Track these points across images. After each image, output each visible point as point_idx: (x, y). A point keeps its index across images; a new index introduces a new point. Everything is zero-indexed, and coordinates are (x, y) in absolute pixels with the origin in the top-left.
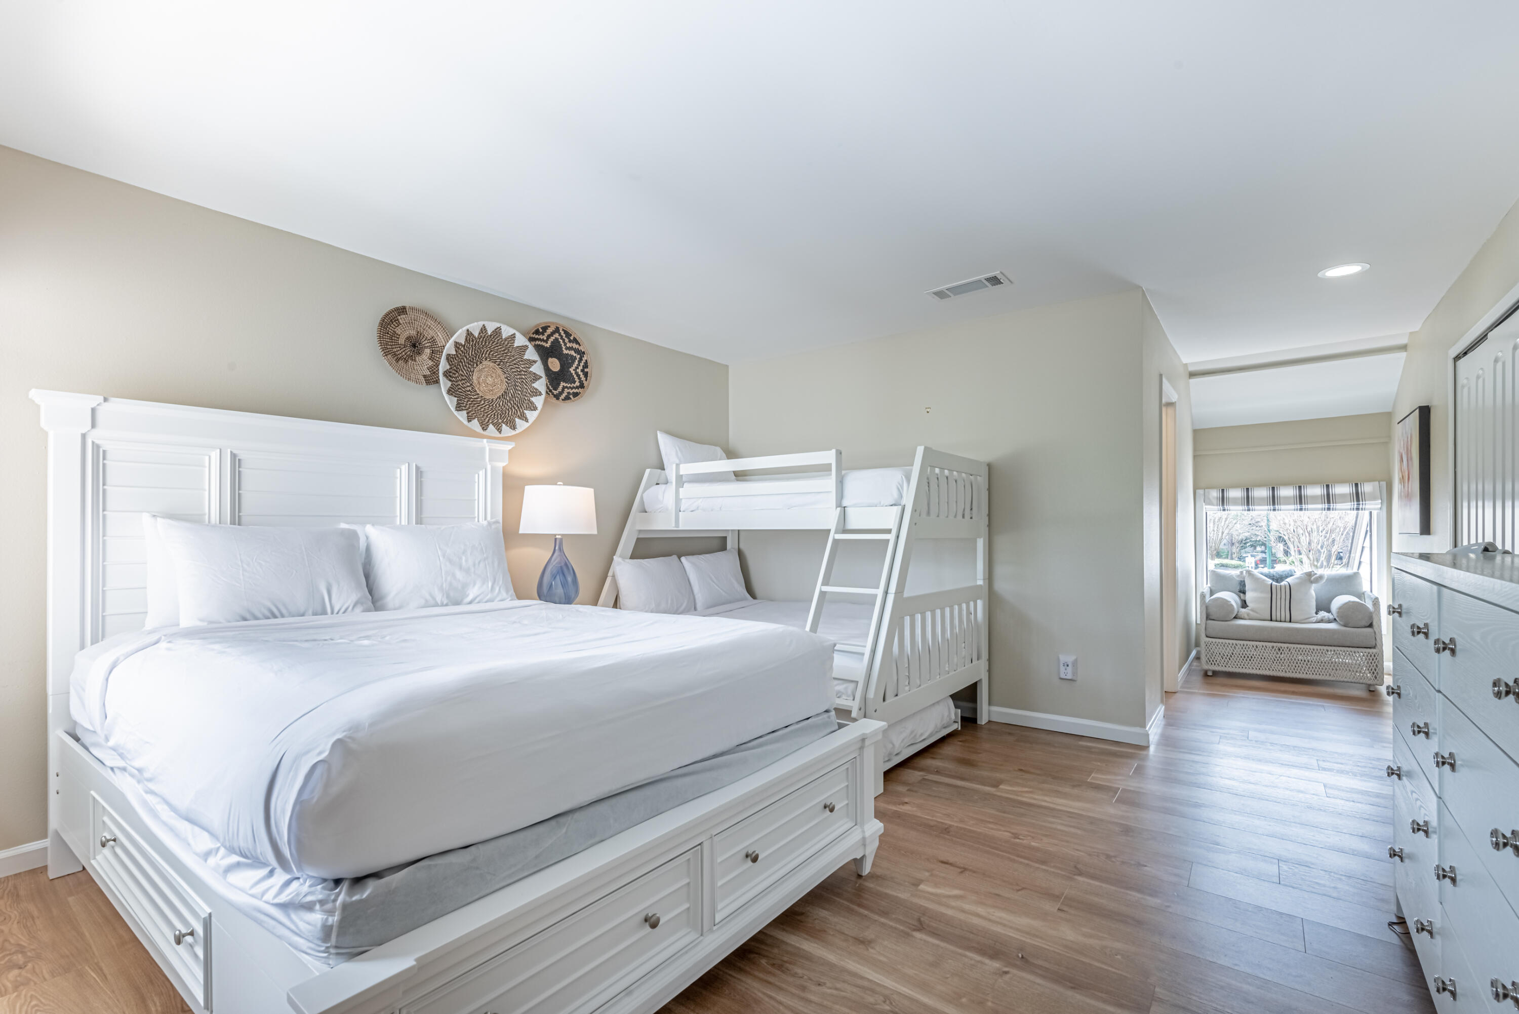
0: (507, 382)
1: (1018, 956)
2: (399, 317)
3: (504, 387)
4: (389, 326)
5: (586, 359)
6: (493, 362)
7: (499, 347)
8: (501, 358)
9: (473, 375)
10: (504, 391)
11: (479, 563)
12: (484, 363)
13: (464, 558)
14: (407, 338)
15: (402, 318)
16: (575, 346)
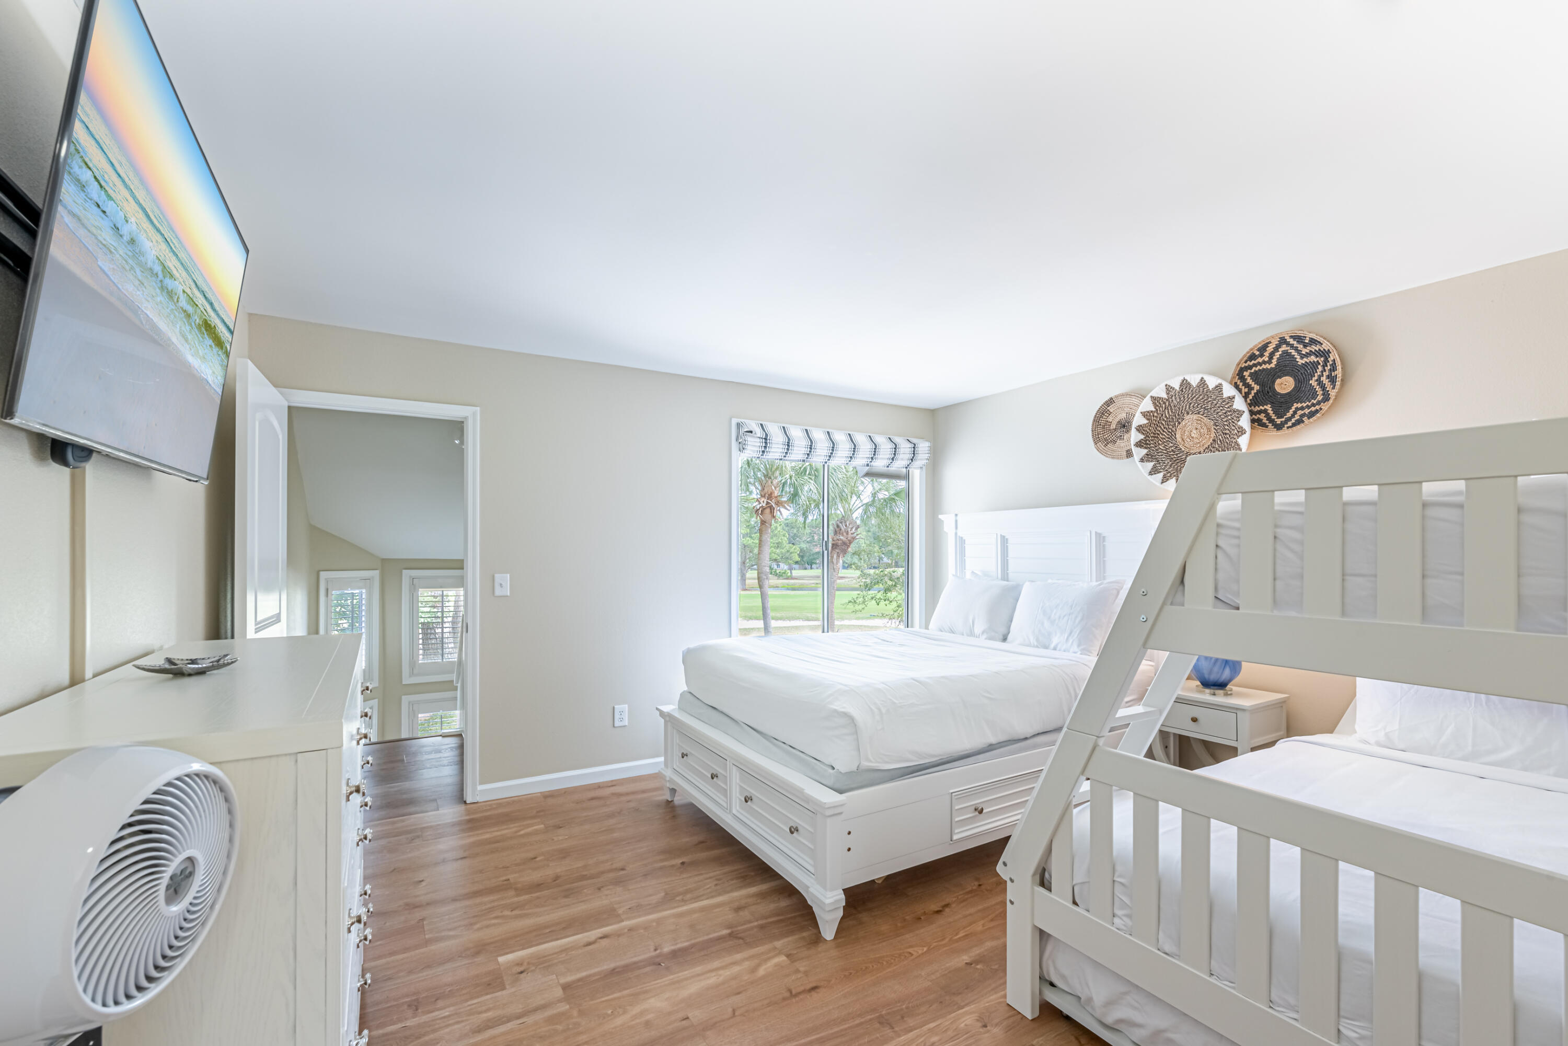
0: (1215, 429)
1: (663, 963)
2: (1108, 408)
3: (1213, 435)
4: (1101, 419)
5: (1332, 359)
6: (1196, 414)
7: (1197, 397)
8: (1204, 406)
9: (1175, 434)
10: (1213, 440)
11: (1064, 616)
12: (1187, 417)
13: (1055, 611)
14: (1119, 422)
15: (1111, 409)
16: (1315, 348)
